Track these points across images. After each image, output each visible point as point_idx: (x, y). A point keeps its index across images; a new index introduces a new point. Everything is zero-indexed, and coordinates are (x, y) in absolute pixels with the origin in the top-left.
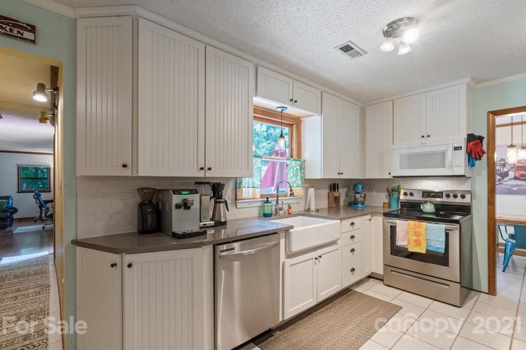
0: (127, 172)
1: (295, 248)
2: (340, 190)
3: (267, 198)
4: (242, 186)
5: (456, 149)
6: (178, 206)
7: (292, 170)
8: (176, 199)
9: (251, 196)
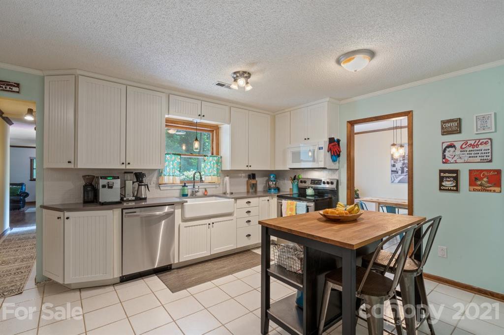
0: (71, 166)
1: (188, 215)
2: (256, 179)
3: (185, 184)
4: (163, 175)
5: (320, 148)
6: (104, 186)
7: (209, 164)
8: (102, 182)
9: (171, 182)
